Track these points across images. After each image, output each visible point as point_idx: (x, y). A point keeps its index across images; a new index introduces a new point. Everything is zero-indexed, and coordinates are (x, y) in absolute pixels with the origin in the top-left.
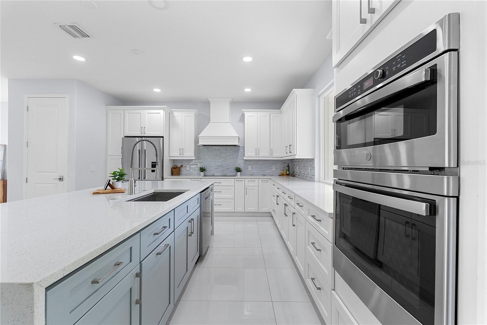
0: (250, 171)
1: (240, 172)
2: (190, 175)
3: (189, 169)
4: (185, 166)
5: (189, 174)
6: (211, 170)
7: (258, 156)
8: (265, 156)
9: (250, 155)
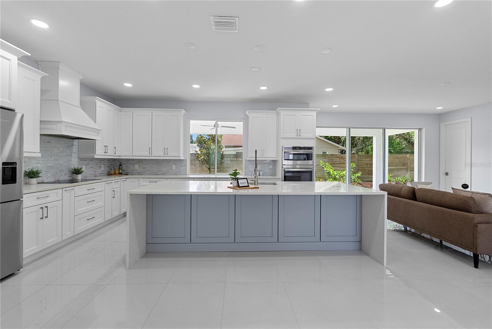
1: (81, 174)
7: (106, 154)
8: (110, 155)
9: (100, 153)
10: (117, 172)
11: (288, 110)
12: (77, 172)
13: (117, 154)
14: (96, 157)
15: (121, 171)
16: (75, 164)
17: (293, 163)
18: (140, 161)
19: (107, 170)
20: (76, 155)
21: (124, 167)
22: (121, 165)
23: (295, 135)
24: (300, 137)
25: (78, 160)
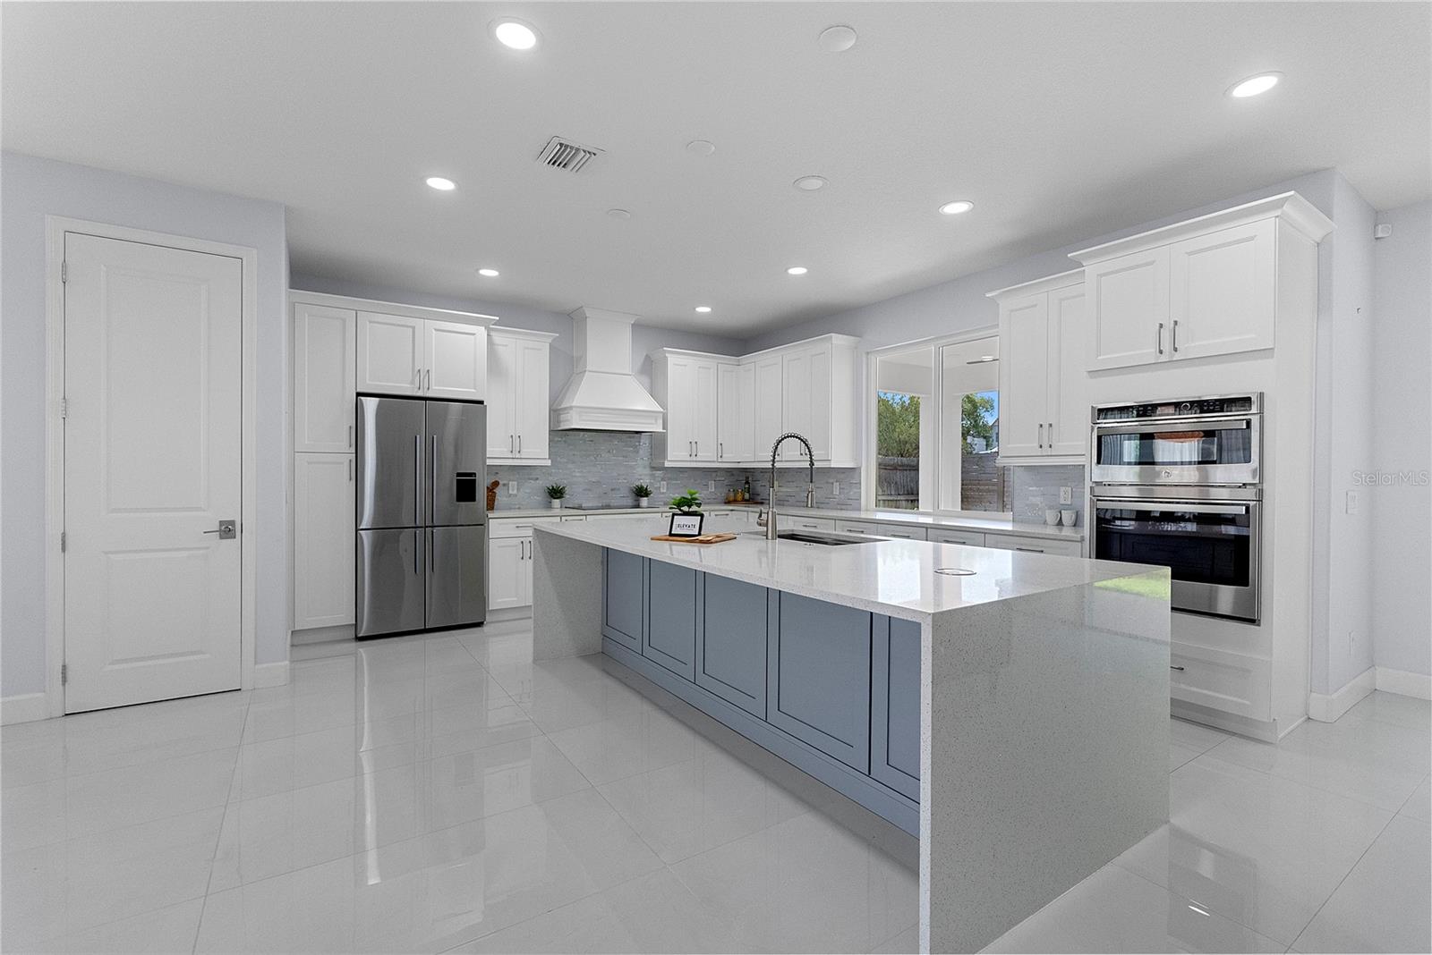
0: (663, 493)
1: (647, 496)
2: (519, 508)
3: (515, 492)
4: (504, 485)
5: (517, 506)
6: (574, 494)
7: (695, 459)
8: (707, 457)
9: (677, 455)
10: (740, 498)
12: (641, 492)
13: (728, 457)
14: (667, 464)
15: (748, 497)
16: (643, 478)
17: (1140, 475)
18: (780, 474)
19: (722, 493)
20: (646, 461)
21: (761, 487)
22: (747, 482)
23: (1153, 350)
24: (1177, 356)
25: (647, 471)
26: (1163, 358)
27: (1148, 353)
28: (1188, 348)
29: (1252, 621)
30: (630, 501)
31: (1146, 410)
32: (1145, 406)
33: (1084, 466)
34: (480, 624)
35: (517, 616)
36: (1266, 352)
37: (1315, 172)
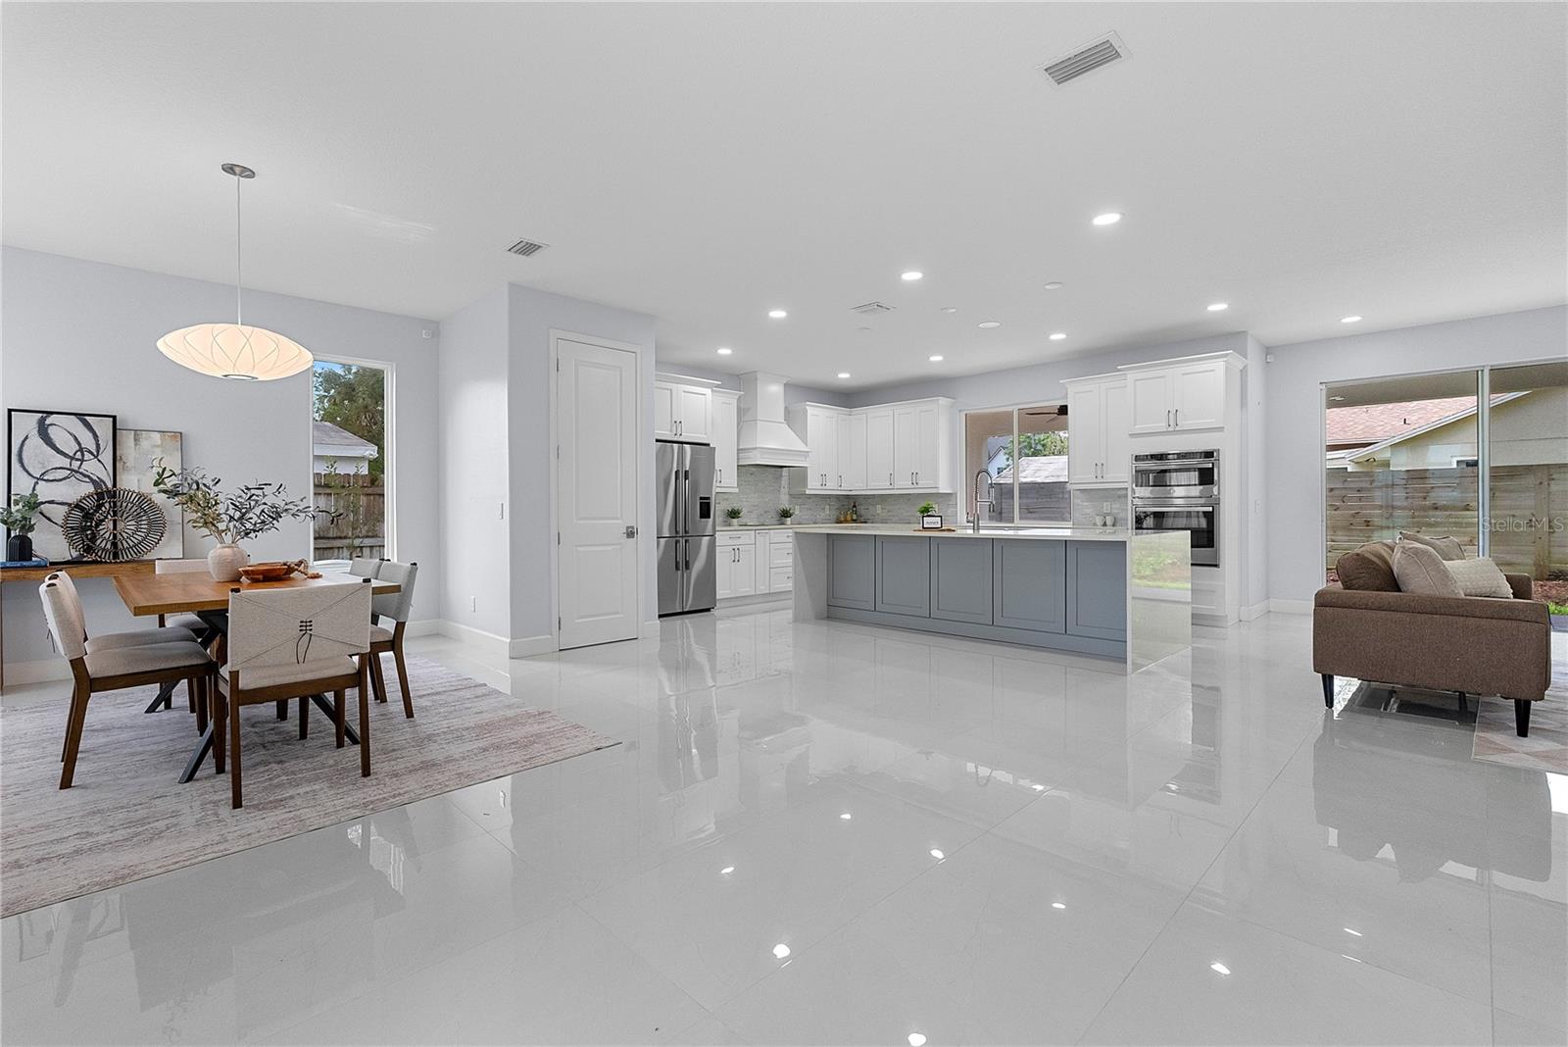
1: (790, 516)
6: (743, 515)
7: (824, 487)
8: (832, 488)
9: (813, 486)
10: (849, 518)
11: (1156, 365)
12: (785, 514)
13: (845, 486)
14: (808, 492)
15: (855, 517)
16: (784, 503)
18: (883, 499)
19: (835, 513)
20: (786, 490)
21: (861, 509)
22: (854, 506)
23: (1165, 424)
24: (1178, 428)
25: (787, 497)
26: (1171, 429)
27: (1162, 426)
28: (1184, 424)
29: (1216, 566)
30: (774, 521)
31: (1161, 457)
32: (1162, 455)
33: (1127, 489)
34: (708, 610)
35: (728, 605)
36: (1221, 429)
37: (1239, 333)
